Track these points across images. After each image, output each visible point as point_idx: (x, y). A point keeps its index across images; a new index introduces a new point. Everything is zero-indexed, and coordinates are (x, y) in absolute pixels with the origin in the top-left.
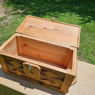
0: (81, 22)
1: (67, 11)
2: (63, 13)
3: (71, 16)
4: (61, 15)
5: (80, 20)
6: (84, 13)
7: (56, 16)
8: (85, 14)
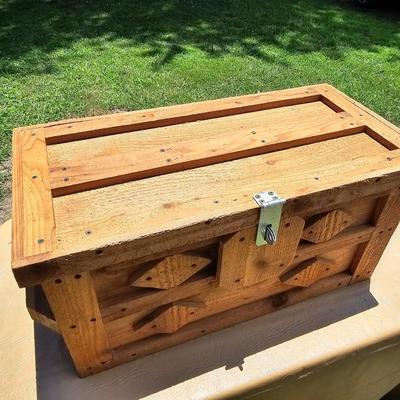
0: (152, 60)
1: (71, 35)
2: (60, 46)
3: (101, 50)
4: (61, 59)
5: (144, 55)
6: (139, 28)
7: (40, 67)
8: (144, 31)
